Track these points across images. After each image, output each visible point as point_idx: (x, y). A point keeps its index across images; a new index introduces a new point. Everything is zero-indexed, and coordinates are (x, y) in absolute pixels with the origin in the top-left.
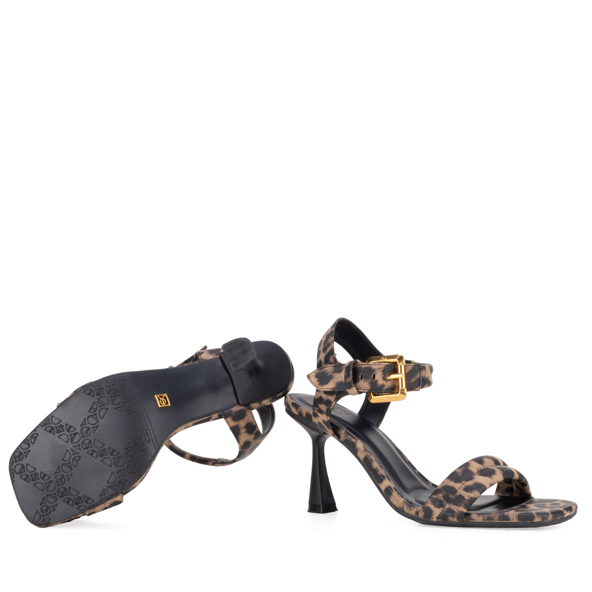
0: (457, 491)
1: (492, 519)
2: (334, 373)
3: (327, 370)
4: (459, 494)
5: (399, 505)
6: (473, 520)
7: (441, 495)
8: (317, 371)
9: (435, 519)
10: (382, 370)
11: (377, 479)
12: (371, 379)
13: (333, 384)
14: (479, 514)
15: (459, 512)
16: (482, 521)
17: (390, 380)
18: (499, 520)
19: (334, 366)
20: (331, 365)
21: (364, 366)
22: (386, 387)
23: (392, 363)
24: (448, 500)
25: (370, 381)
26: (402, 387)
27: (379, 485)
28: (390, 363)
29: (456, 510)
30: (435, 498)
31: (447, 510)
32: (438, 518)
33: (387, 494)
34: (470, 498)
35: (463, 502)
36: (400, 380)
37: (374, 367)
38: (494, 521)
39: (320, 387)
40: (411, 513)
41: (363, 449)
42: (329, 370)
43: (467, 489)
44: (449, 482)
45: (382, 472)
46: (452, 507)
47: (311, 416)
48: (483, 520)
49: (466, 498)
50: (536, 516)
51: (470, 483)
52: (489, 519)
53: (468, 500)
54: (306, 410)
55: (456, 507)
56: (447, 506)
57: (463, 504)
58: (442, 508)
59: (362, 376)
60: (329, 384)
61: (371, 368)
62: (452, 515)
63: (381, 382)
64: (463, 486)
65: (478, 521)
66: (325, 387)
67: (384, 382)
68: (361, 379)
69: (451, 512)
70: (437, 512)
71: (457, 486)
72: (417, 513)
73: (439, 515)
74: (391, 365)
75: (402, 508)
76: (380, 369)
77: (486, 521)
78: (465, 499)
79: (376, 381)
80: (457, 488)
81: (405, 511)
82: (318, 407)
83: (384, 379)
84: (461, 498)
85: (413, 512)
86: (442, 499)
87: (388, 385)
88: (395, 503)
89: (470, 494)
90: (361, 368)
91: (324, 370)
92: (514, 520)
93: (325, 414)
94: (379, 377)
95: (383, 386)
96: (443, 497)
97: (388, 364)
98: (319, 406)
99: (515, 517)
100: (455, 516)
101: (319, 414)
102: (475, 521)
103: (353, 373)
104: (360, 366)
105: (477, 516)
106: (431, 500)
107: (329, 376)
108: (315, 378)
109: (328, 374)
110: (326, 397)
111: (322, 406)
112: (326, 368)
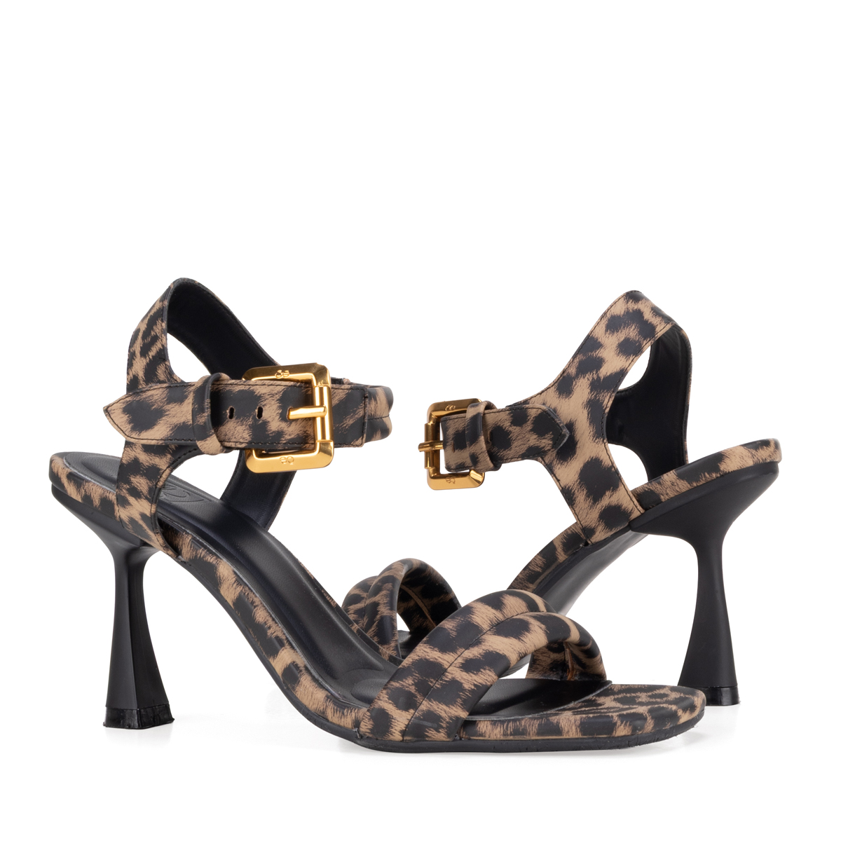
0: (445, 670)
1: (524, 732)
2: (168, 403)
3: (152, 395)
4: (450, 677)
5: (315, 706)
6: (481, 735)
7: (410, 681)
8: (128, 399)
9: (397, 736)
10: (278, 397)
11: (265, 648)
12: (254, 418)
13: (164, 428)
14: (494, 723)
15: (451, 718)
16: (502, 738)
17: (296, 420)
18: (538, 734)
19: (167, 387)
20: (159, 386)
21: (237, 389)
22: (288, 437)
23: (302, 382)
24: (425, 691)
25: (250, 421)
26: (324, 437)
27: (271, 660)
28: (298, 381)
29: (443, 714)
30: (397, 688)
31: (423, 715)
32: (403, 733)
33: (287, 682)
34: (475, 685)
35: (459, 697)
36: (318, 421)
37: (260, 390)
38: (527, 738)
39: (134, 435)
40: (342, 724)
41: (232, 579)
42: (156, 397)
43: (469, 666)
44: (428, 650)
45: (276, 630)
46: (436, 707)
47: (114, 504)
48: (504, 735)
49: (467, 686)
50: (619, 723)
51: (473, 653)
52: (516, 732)
53: (472, 691)
54: (100, 491)
55: (444, 707)
56: (425, 705)
57: (459, 700)
58: (412, 711)
59: (232, 410)
60: (156, 428)
61: (253, 392)
62: (435, 725)
63: (275, 425)
64: (460, 660)
65: (493, 737)
66: (145, 435)
67: (283, 425)
68: (231, 417)
69: (433, 718)
70: (401, 719)
71: (445, 659)
72: (357, 724)
73: (407, 726)
74: (300, 387)
75: (324, 713)
76: (272, 395)
77: (511, 738)
78: (463, 690)
79: (266, 423)
80: (446, 665)
81: (330, 718)
82: (129, 482)
83: (284, 417)
84: (456, 685)
85: (347, 722)
86: (413, 689)
87: (292, 432)
88: (306, 701)
89: (475, 677)
90: (230, 391)
91: (144, 395)
92: (571, 733)
93: (146, 498)
94: (271, 413)
95: (280, 434)
96: (416, 684)
97: (292, 383)
98: (132, 479)
99: (574, 728)
100: (442, 727)
101: (131, 499)
102: (487, 738)
103: (211, 403)
104: (228, 389)
105: (490, 727)
106: (387, 694)
107: (156, 410)
108: (123, 415)
109: (153, 405)
110: (148, 459)
111: (138, 480)
112: (149, 393)
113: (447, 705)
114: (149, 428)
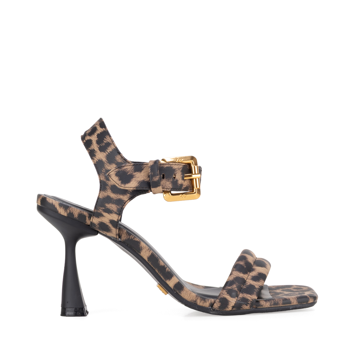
0: (246, 281)
1: (277, 304)
2: (135, 172)
3: (127, 169)
4: (249, 283)
5: (191, 299)
6: (262, 306)
7: (234, 286)
8: (117, 170)
9: (230, 309)
10: (181, 170)
12: (173, 178)
13: (135, 182)
15: (252, 300)
16: (269, 306)
17: (186, 180)
18: (283, 304)
20: (129, 164)
21: (166, 166)
22: (184, 187)
23: (188, 164)
24: (241, 290)
25: (171, 180)
26: (197, 187)
29: (249, 298)
30: (230, 289)
31: (241, 299)
32: (233, 307)
33: (176, 289)
34: (259, 286)
35: (255, 291)
36: (194, 180)
37: (175, 167)
38: (279, 306)
39: (122, 186)
40: (204, 306)
42: (129, 169)
43: (255, 279)
44: (239, 273)
46: (246, 296)
48: (270, 305)
49: (257, 287)
50: (310, 298)
51: (254, 273)
52: (275, 304)
53: (259, 289)
55: (249, 295)
56: (241, 295)
57: (255, 292)
58: (236, 298)
59: (163, 175)
60: (131, 182)
61: (172, 168)
62: (246, 303)
63: (180, 182)
64: (250, 277)
65: (266, 306)
66: (127, 185)
67: (183, 181)
68: (163, 178)
69: (245, 300)
70: (232, 301)
71: (245, 276)
72: (212, 305)
73: (235, 304)
75: (195, 301)
76: (179, 169)
77: (273, 306)
79: (177, 181)
80: (245, 279)
81: (198, 304)
82: (105, 206)
83: (183, 179)
84: (252, 287)
85: (207, 304)
86: (236, 289)
87: (186, 184)
89: (258, 283)
91: (123, 168)
92: (294, 303)
93: (116, 213)
94: (178, 176)
95: (182, 185)
96: (237, 287)
97: (184, 164)
99: (295, 301)
100: (249, 304)
101: (105, 214)
102: (264, 307)
104: (161, 166)
105: (265, 302)
106: (226, 292)
107: (129, 175)
108: (116, 177)
109: (128, 173)
110: (116, 196)
111: (110, 206)
112: (125, 168)
113: (250, 294)
114: (128, 183)
